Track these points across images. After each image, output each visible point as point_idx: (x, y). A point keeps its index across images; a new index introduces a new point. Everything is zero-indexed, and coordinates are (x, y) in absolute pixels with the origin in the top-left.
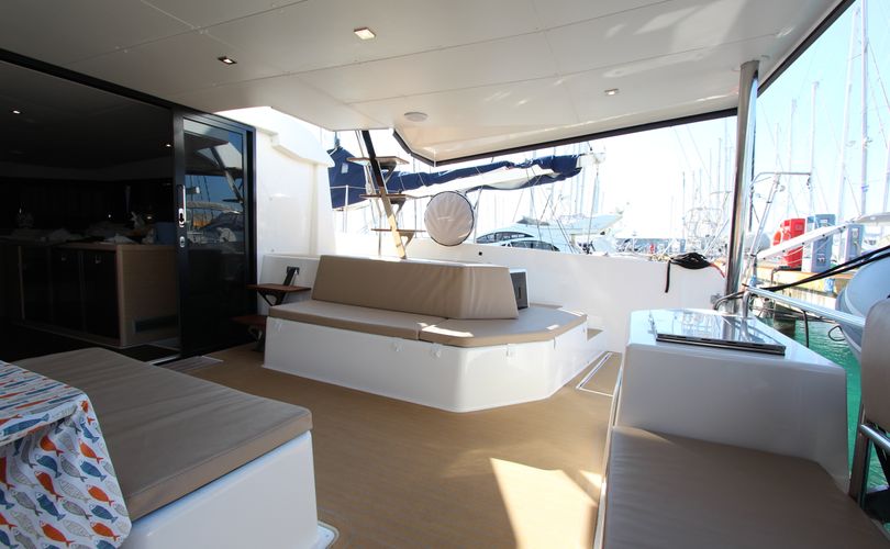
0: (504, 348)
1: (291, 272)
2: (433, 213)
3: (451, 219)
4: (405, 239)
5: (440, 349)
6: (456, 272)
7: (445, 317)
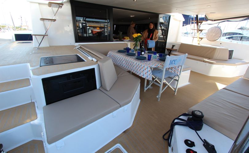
0: (222, 66)
1: (173, 46)
2: (209, 33)
3: (214, 34)
4: (200, 39)
5: (207, 64)
6: (214, 49)
7: (209, 58)
